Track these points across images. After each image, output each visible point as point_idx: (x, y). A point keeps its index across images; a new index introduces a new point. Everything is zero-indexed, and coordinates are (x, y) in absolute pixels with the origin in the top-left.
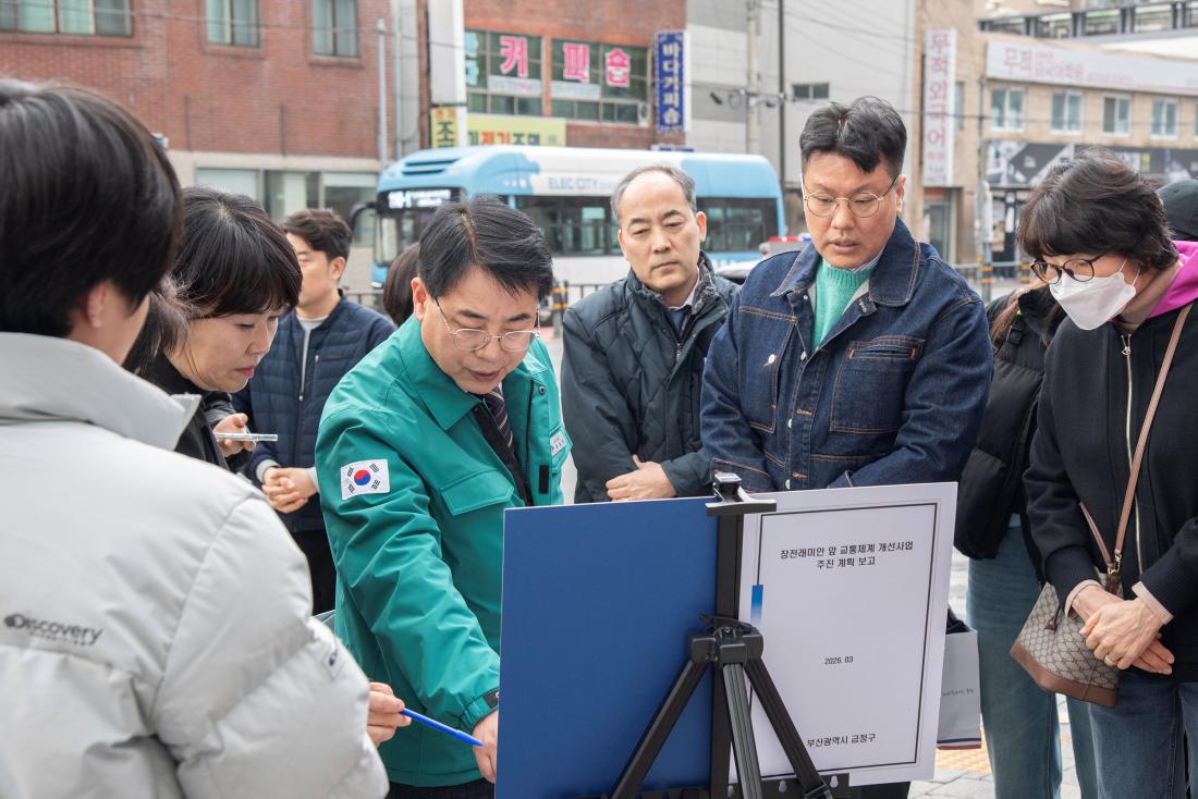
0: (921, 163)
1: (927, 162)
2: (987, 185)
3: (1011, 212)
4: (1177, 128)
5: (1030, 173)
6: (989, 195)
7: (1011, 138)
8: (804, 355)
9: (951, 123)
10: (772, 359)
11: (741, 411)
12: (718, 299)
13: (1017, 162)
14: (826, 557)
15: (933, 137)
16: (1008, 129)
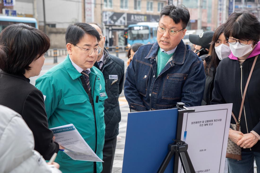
0: (85, 17)
1: (87, 17)
2: (104, 24)
3: (111, 32)
4: (153, 9)
5: (115, 21)
6: (105, 27)
7: (109, 11)
8: (154, 76)
9: (93, 6)
10: (146, 76)
11: (137, 89)
12: (110, 59)
13: (111, 18)
14: (202, 123)
15: (88, 10)
16: (109, 8)
